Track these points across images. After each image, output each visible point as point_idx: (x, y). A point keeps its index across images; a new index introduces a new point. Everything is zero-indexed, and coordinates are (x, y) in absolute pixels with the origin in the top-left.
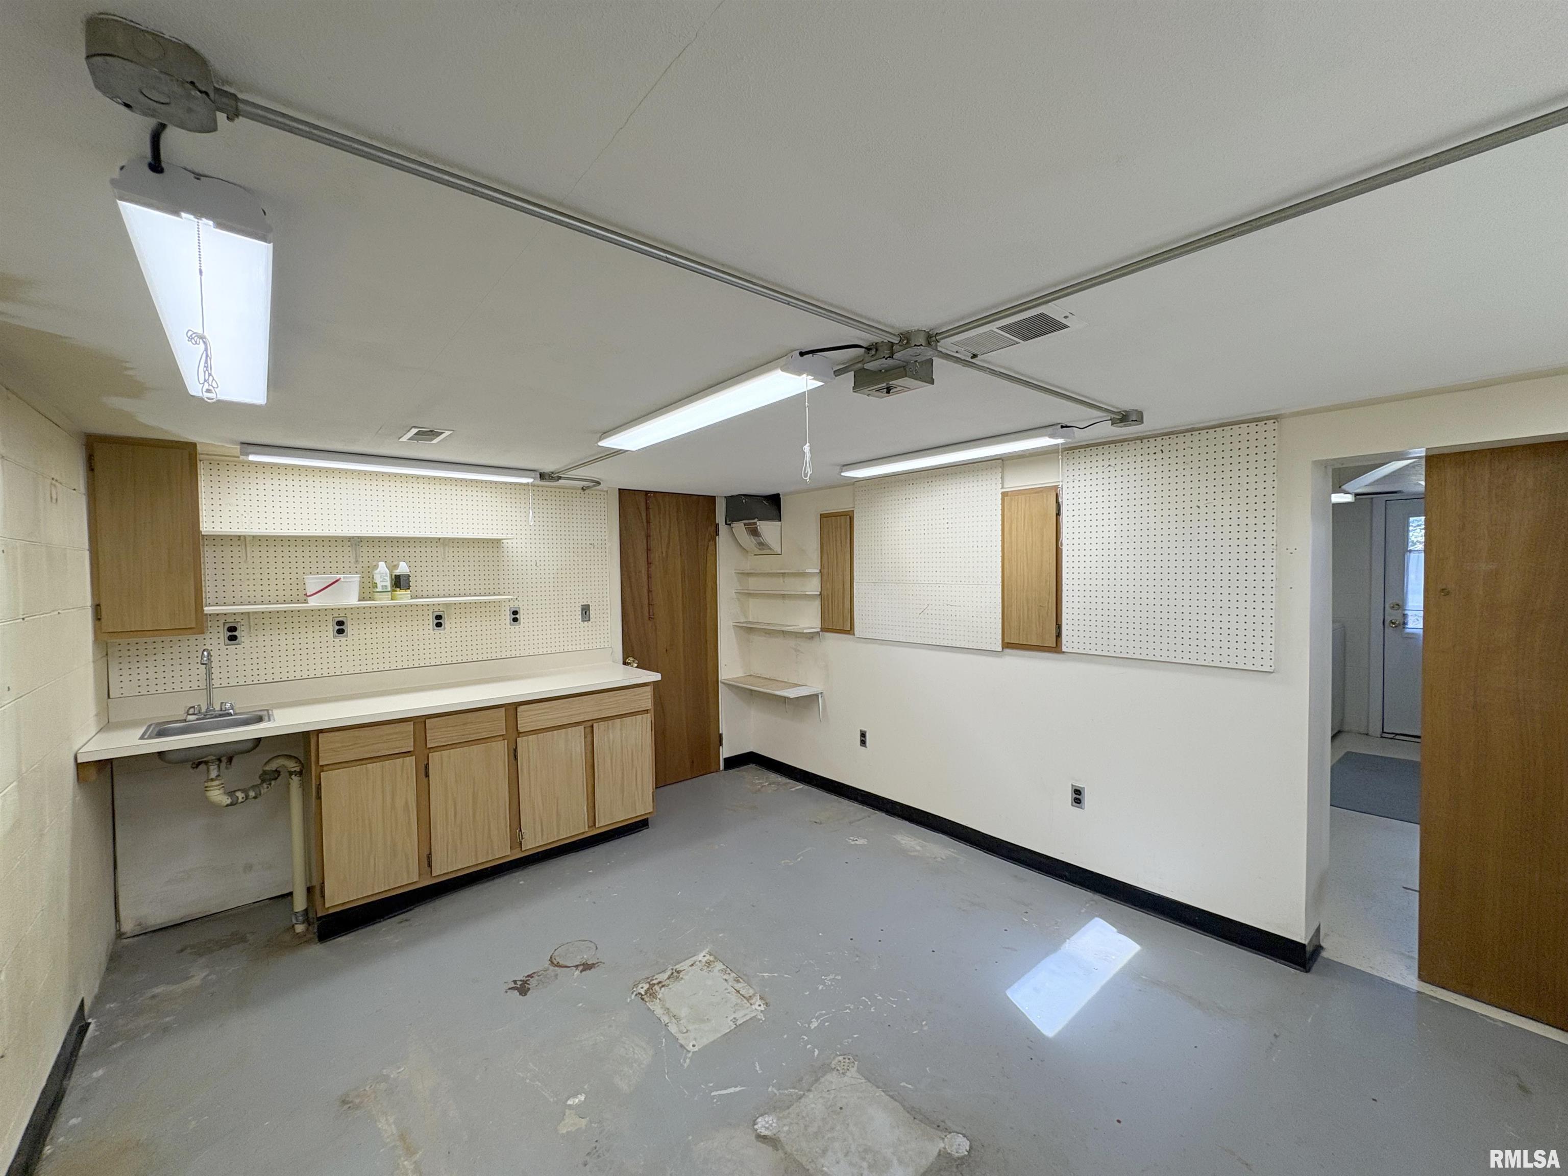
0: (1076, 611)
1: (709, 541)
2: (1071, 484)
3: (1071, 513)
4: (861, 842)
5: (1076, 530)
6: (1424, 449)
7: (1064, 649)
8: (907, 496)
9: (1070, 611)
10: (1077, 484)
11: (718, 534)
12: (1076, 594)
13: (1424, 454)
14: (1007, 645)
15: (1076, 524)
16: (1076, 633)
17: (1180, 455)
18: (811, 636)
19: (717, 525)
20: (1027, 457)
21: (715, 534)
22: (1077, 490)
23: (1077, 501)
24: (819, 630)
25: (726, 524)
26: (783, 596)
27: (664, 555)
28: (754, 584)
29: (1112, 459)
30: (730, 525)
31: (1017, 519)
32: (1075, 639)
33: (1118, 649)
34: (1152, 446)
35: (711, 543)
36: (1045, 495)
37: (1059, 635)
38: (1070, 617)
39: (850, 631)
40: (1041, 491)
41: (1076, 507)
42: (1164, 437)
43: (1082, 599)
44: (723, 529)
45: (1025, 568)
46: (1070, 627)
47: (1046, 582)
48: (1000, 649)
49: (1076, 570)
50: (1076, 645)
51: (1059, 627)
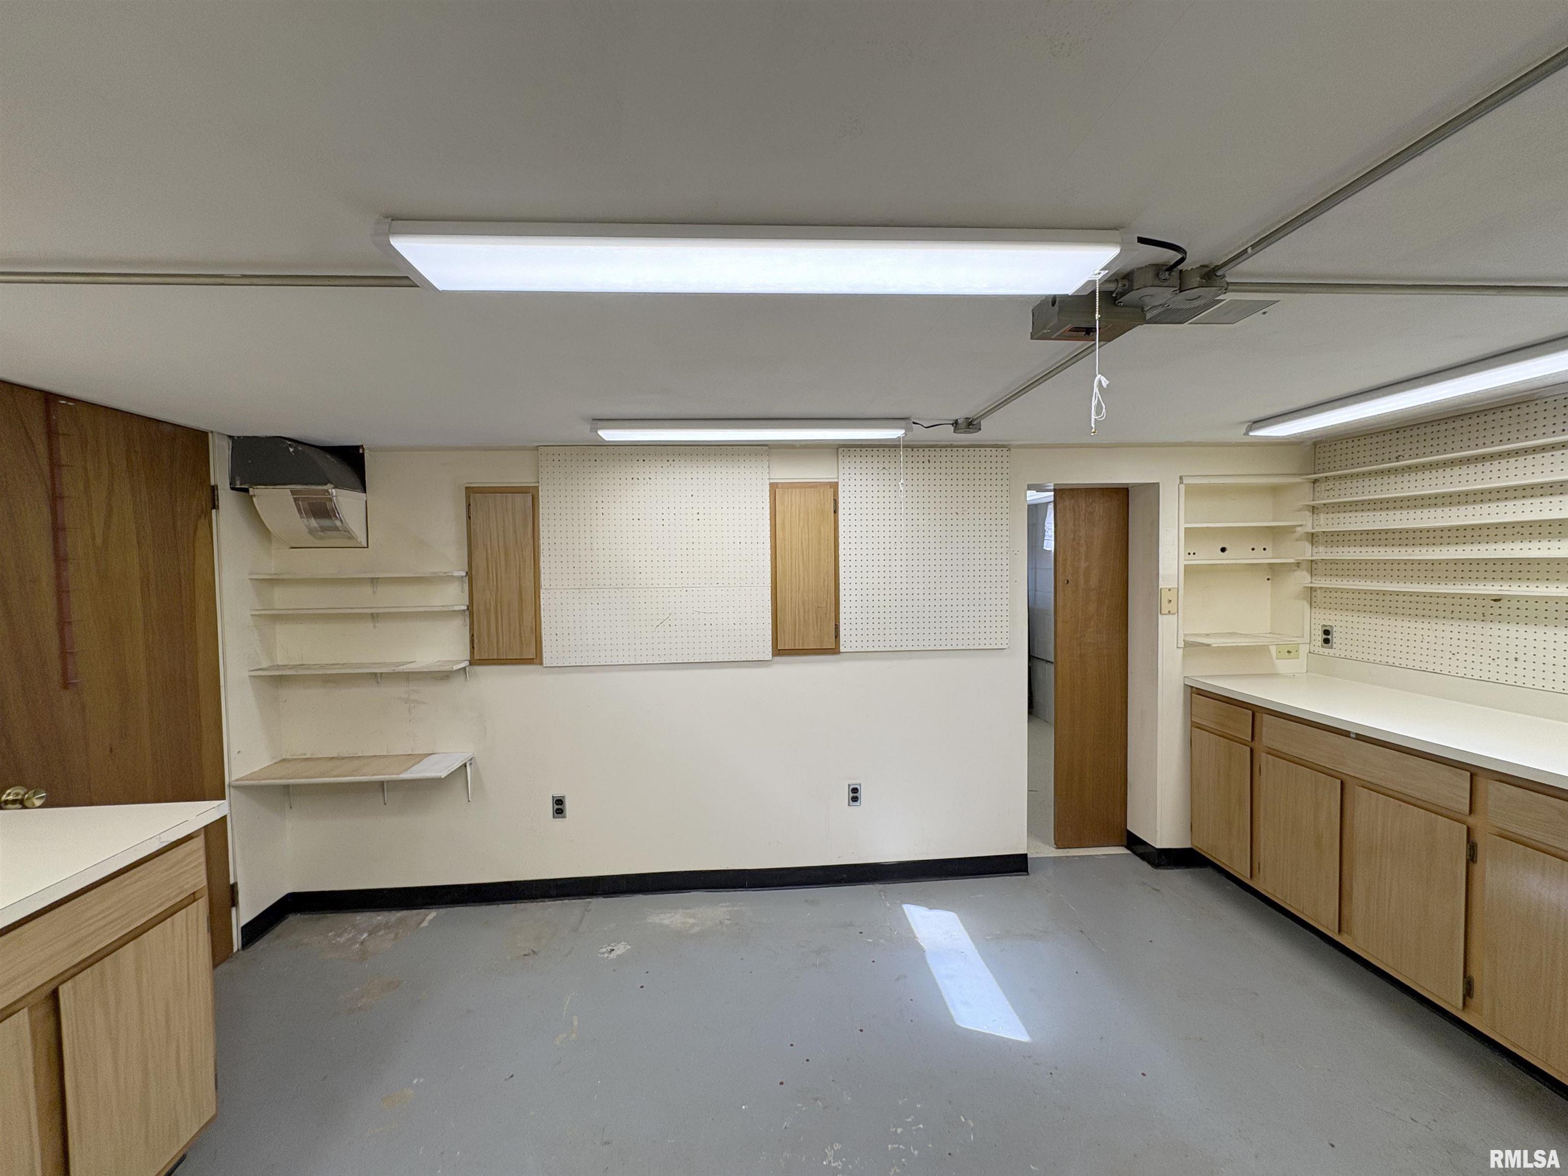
0: (854, 610)
1: (199, 517)
2: (847, 483)
3: (847, 511)
4: (621, 949)
5: (853, 529)
6: (1052, 484)
7: (842, 649)
8: (636, 476)
9: (848, 610)
10: (852, 482)
11: (215, 506)
12: (853, 592)
13: (1052, 488)
14: (778, 652)
15: (853, 523)
16: (853, 632)
17: (943, 467)
18: (443, 676)
19: (214, 489)
20: (798, 448)
21: (210, 505)
22: (853, 489)
23: (853, 500)
24: (467, 663)
25: (232, 489)
26: (374, 617)
27: (99, 541)
28: (283, 599)
29: (887, 462)
30: (247, 491)
31: (791, 513)
32: (854, 638)
33: (893, 643)
34: (921, 456)
35: (203, 521)
36: (822, 491)
37: (837, 636)
38: (848, 616)
39: (536, 659)
40: (816, 486)
41: (853, 506)
42: (931, 449)
43: (859, 598)
44: (227, 498)
45: (801, 566)
46: (848, 627)
47: (824, 581)
48: (769, 656)
49: (853, 569)
50: (854, 644)
51: (837, 627)
